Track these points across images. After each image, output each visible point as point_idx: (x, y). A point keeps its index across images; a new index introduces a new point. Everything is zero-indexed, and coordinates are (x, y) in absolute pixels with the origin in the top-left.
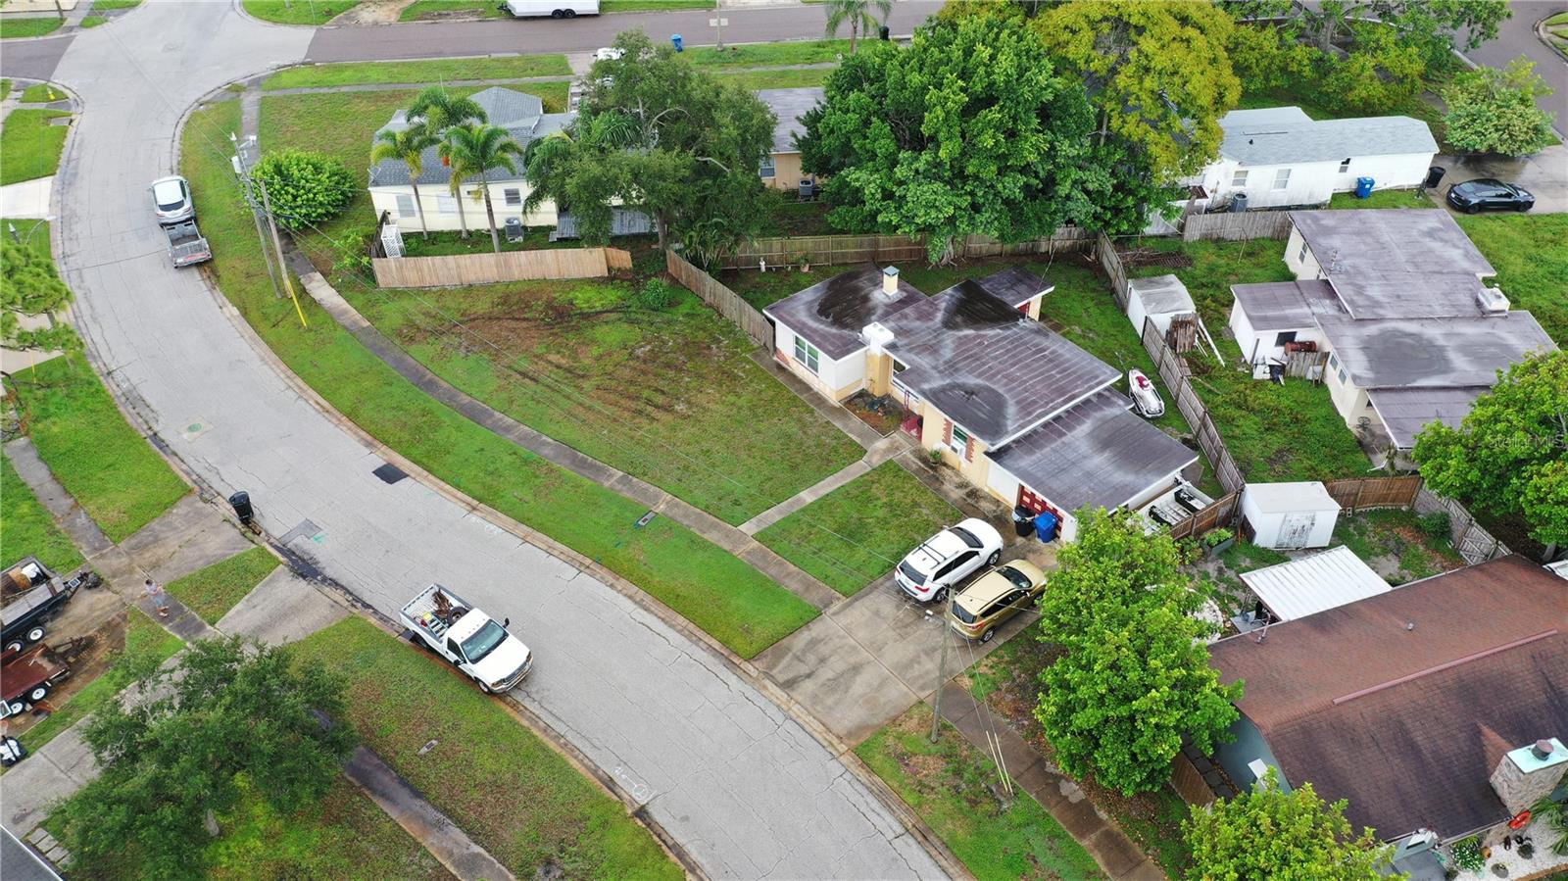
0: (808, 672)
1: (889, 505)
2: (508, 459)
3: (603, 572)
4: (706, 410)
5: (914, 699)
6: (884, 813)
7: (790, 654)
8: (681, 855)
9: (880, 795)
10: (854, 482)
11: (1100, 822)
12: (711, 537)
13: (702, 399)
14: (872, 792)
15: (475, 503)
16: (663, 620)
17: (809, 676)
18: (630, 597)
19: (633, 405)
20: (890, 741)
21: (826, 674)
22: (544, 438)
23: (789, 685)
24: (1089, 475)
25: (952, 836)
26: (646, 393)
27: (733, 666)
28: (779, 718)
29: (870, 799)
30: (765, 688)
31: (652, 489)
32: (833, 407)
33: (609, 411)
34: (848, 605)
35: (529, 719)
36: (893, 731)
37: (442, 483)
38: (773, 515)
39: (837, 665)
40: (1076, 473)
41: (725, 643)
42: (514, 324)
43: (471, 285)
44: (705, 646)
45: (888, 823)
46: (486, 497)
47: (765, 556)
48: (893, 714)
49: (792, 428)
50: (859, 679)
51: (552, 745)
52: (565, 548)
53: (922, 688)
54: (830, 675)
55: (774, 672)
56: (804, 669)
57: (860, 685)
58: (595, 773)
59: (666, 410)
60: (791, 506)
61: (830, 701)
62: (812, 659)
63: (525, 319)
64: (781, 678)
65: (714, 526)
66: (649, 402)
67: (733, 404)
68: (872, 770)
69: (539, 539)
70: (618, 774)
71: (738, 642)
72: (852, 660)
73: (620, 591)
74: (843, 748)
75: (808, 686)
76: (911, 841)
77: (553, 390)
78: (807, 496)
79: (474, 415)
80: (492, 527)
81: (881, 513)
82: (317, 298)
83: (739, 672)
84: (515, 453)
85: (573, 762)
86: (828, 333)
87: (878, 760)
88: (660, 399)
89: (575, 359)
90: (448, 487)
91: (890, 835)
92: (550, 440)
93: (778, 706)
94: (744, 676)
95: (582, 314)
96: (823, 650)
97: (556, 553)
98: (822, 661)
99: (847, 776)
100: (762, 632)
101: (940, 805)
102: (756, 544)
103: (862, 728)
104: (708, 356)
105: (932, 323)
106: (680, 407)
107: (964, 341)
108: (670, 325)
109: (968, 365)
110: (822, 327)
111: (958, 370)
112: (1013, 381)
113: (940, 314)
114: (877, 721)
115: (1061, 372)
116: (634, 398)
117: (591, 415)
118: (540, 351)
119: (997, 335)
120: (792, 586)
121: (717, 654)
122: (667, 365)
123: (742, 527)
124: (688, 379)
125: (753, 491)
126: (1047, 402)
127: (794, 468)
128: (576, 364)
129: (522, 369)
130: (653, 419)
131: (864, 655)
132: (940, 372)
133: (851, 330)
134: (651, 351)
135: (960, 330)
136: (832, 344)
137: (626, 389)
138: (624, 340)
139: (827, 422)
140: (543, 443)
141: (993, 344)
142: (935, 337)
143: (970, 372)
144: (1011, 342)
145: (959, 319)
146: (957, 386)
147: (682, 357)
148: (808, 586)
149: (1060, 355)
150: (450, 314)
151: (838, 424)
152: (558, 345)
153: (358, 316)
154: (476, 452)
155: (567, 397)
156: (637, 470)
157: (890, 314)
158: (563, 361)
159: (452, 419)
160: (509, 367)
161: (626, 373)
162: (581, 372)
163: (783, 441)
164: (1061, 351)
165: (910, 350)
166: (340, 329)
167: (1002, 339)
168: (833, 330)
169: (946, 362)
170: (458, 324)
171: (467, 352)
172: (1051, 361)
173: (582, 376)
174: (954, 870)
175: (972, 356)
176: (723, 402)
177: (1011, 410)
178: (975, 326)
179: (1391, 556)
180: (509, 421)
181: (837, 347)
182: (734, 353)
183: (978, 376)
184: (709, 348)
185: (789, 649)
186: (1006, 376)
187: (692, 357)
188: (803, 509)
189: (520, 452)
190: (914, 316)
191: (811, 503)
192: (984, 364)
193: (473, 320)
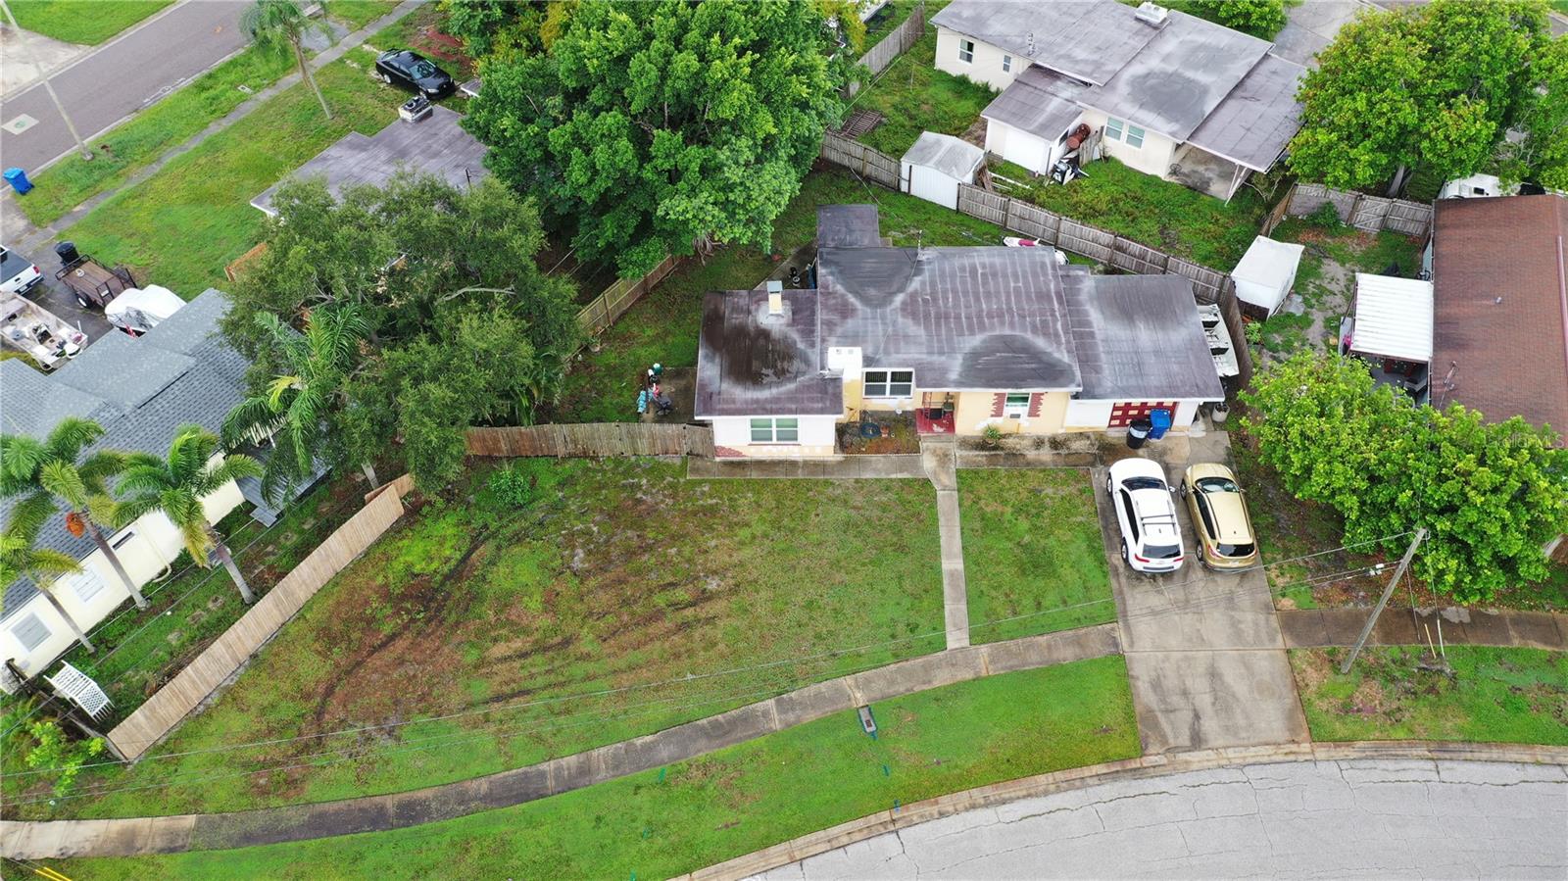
0: (1191, 715)
1: (1019, 511)
2: (643, 798)
3: (914, 811)
4: (741, 564)
5: (1282, 656)
6: (1405, 764)
7: (1159, 714)
9: (1380, 752)
10: (963, 516)
11: (1500, 618)
12: (942, 679)
13: (720, 558)
14: (1373, 758)
16: (1029, 795)
17: (1197, 716)
18: (973, 807)
19: (668, 623)
20: (1322, 704)
21: (1204, 701)
22: (639, 742)
23: (1197, 741)
24: (1159, 352)
25: (1460, 731)
26: (660, 600)
27: (1138, 773)
28: (1237, 775)
29: (1382, 764)
30: (1187, 762)
31: (823, 687)
32: (840, 463)
33: (654, 651)
34: (1128, 628)
36: (1309, 694)
38: (955, 609)
39: (1199, 686)
40: (1150, 359)
41: (1106, 760)
42: (387, 656)
43: (254, 656)
44: (1095, 781)
45: (1416, 769)
46: (688, 862)
47: (1008, 651)
48: (1289, 681)
49: (843, 514)
50: (1229, 680)
52: (846, 826)
53: (1273, 640)
54: (1208, 698)
55: (1172, 742)
56: (1186, 716)
57: (1237, 683)
59: (706, 600)
60: (954, 586)
61: (1241, 720)
62: (1176, 700)
63: (392, 638)
64: (1184, 740)
65: (927, 668)
66: (677, 606)
67: (754, 537)
68: (1348, 741)
69: (809, 844)
71: (1115, 747)
72: (1201, 670)
73: (957, 812)
74: (1306, 747)
75: (1210, 725)
76: (1447, 764)
77: (562, 684)
78: (952, 563)
79: (524, 791)
81: (1024, 523)
82: (52, 853)
83: (1152, 772)
84: (638, 787)
86: (790, 392)
87: (1341, 731)
88: (682, 595)
89: (526, 631)
91: (1433, 776)
92: (649, 738)
93: (1221, 766)
94: (1159, 771)
95: (447, 577)
96: (1171, 682)
97: (845, 840)
98: (1185, 693)
99: (1344, 765)
100: (1112, 715)
101: (1420, 714)
102: (984, 649)
103: (1290, 716)
104: (652, 510)
105: (860, 312)
106: (713, 584)
107: (910, 309)
108: (562, 510)
109: (949, 330)
110: (775, 391)
111: (950, 340)
112: (1001, 316)
113: (852, 299)
114: (1289, 699)
115: (1016, 280)
116: (657, 616)
117: (645, 673)
118: (472, 656)
119: (923, 283)
120: (1067, 654)
121: (1114, 776)
122: (630, 554)
123: (951, 644)
124: (674, 551)
125: (906, 602)
126: (1053, 315)
127: (901, 549)
128: (537, 635)
129: (489, 694)
130: (710, 620)
131: (1202, 657)
132: (941, 353)
133: (804, 373)
134: (589, 553)
135: (891, 302)
136: (812, 400)
137: (633, 614)
138: (542, 566)
139: (857, 481)
140: (648, 748)
141: (933, 294)
142: (884, 324)
143: (961, 334)
144: (943, 281)
145: (872, 292)
146: (974, 356)
147: (629, 533)
148: (1078, 642)
149: (992, 266)
150: (287, 711)
151: (868, 475)
152: (481, 633)
153: (161, 822)
154: (596, 827)
155: (589, 678)
156: (780, 684)
157: (813, 332)
158: (517, 644)
159: (505, 822)
160: (471, 705)
161: (604, 598)
162: (558, 639)
163: (852, 532)
164: (987, 260)
165: (887, 352)
166: (162, 859)
167: (933, 284)
168: (791, 386)
169: (930, 341)
170: (319, 713)
171: (390, 733)
172: (994, 275)
173: (567, 642)
174: (1495, 754)
175: (938, 317)
176: (742, 543)
177: (1040, 343)
178: (894, 288)
179: (1325, 261)
180: (571, 761)
181: (822, 400)
182: (671, 486)
183: (972, 333)
184: (639, 501)
185: (1150, 711)
186: (990, 316)
187: (638, 524)
188: (969, 580)
189: (640, 781)
190: (835, 318)
191: (965, 568)
192: (958, 317)
193: (329, 692)
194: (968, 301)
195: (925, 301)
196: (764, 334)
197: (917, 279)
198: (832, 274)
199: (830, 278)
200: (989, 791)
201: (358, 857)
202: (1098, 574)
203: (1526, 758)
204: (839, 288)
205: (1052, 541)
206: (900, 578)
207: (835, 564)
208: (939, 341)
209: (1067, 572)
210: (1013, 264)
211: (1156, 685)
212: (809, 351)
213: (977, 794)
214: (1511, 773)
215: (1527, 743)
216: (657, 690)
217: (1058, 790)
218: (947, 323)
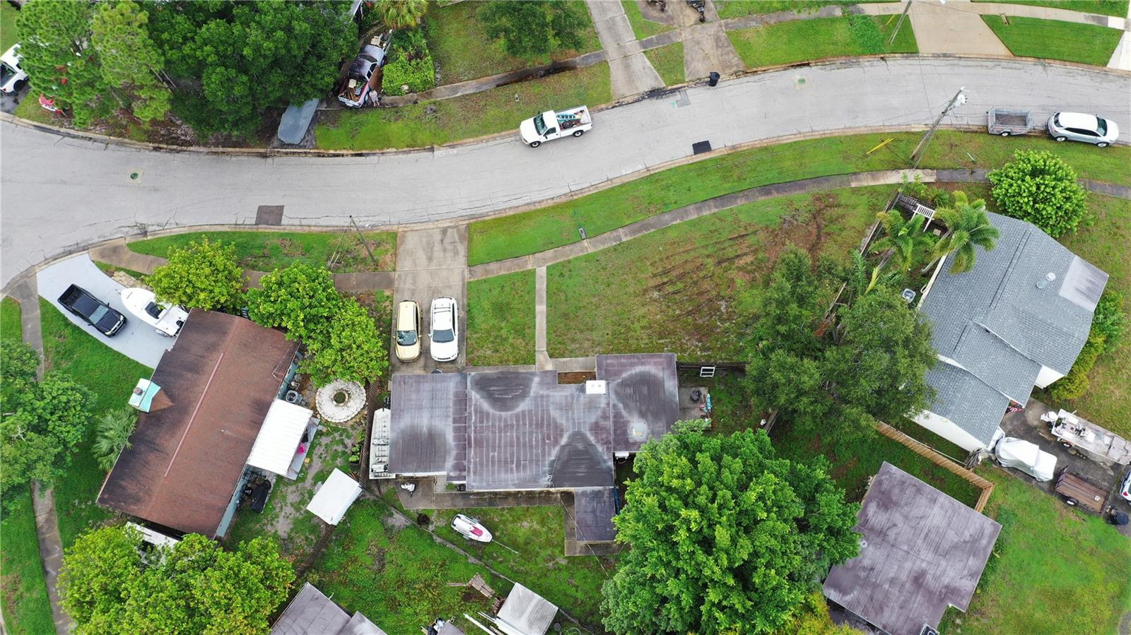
0: (445, 241)
1: (506, 339)
2: (673, 199)
3: (564, 199)
4: (643, 305)
5: (398, 268)
6: (363, 223)
7: (458, 241)
8: (405, 152)
9: (372, 228)
10: (534, 337)
12: (549, 253)
13: (654, 308)
14: (375, 226)
15: (652, 173)
16: (517, 207)
17: (442, 241)
18: (540, 202)
19: (674, 273)
20: (388, 246)
21: (437, 247)
22: (678, 221)
23: (444, 231)
24: (420, 408)
25: (335, 238)
26: (680, 285)
27: (471, 217)
28: (432, 217)
29: (373, 223)
30: (451, 222)
31: (602, 247)
33: (678, 260)
34: (463, 280)
35: (504, 136)
36: (392, 251)
37: (677, 165)
38: (541, 285)
39: (438, 254)
40: (425, 403)
41: (484, 221)
44: (489, 214)
46: (653, 179)
47: (519, 266)
48: (399, 257)
49: (594, 336)
50: (424, 257)
51: (485, 137)
52: (591, 193)
53: (399, 276)
54: (435, 249)
55: (455, 230)
56: (447, 241)
57: (422, 256)
58: (461, 144)
59: (659, 286)
60: (541, 296)
61: (424, 240)
62: (449, 247)
64: (450, 231)
65: (555, 257)
67: (639, 320)
68: (382, 232)
69: (605, 185)
70: (455, 151)
71: (479, 227)
72: (435, 261)
73: (547, 200)
74: (400, 230)
75: (438, 237)
76: (346, 224)
77: (716, 243)
78: (541, 309)
79: (721, 199)
80: (628, 172)
81: (504, 332)
82: (901, 171)
83: (466, 218)
84: (675, 203)
85: (471, 140)
87: (384, 236)
88: (670, 289)
89: (739, 269)
90: (673, 166)
92: (675, 223)
93: (438, 221)
94: (463, 218)
96: (449, 254)
97: (591, 189)
98: (445, 250)
99: (388, 223)
100: (477, 238)
101: (349, 243)
102: (530, 267)
103: (403, 242)
104: (691, 335)
105: (588, 428)
106: (656, 294)
107: (559, 430)
108: (739, 333)
109: (536, 415)
110: (633, 372)
111: (537, 406)
112: (506, 426)
113: (592, 439)
114: (401, 250)
115: (493, 457)
116: (681, 277)
117: (682, 250)
118: (760, 255)
119: (549, 454)
120: (493, 266)
121: (482, 216)
122: (698, 310)
123: (544, 269)
124: (678, 312)
125: (564, 288)
126: (476, 427)
127: (566, 316)
128: (734, 267)
129: (748, 238)
130: (655, 276)
131: (433, 266)
132: (542, 396)
133: (618, 385)
134: (719, 310)
135: (569, 438)
136: (613, 365)
137: (692, 278)
138: (740, 303)
139: (587, 356)
140: (675, 219)
141: (544, 444)
142: (573, 419)
143: (530, 411)
144: (537, 455)
145: (580, 446)
146: (524, 395)
147: (701, 322)
148: (487, 272)
149: (506, 472)
150: (834, 228)
151: (581, 359)
152: (759, 268)
153: (865, 184)
154: (690, 187)
155: (705, 247)
156: (620, 248)
157: (615, 417)
158: (742, 262)
159: (726, 187)
160: (755, 233)
161: (706, 285)
162: (723, 265)
163: (590, 324)
164: (509, 476)
165: (572, 396)
166: (857, 171)
167: (544, 455)
168: (625, 375)
169: (547, 406)
170: (819, 227)
171: (785, 220)
172: (506, 462)
173: (719, 263)
174: (325, 229)
175: (542, 423)
176: (644, 317)
177: (486, 406)
178: (567, 450)
179: (285, 536)
180: (706, 213)
181: (608, 365)
182: (685, 352)
183: (523, 412)
184: (700, 341)
185: (461, 242)
186: (512, 426)
187: (697, 328)
188: (533, 301)
189: (675, 205)
190: (602, 423)
191: (534, 306)
192: (531, 425)
193: (819, 237)
194: (524, 438)
195: (549, 438)
196: (643, 415)
197: (553, 458)
198: (605, 461)
199: (606, 457)
200: (533, 208)
201: (780, 173)
202: (472, 305)
203: (313, 228)
204: (600, 448)
205: (493, 322)
206: (566, 300)
207: (598, 307)
208: (542, 406)
209: (486, 305)
210: (493, 473)
211: (456, 253)
212: (616, 402)
213: (538, 207)
214: (323, 222)
215: (311, 234)
216: (674, 243)
217: (505, 209)
218: (537, 421)
